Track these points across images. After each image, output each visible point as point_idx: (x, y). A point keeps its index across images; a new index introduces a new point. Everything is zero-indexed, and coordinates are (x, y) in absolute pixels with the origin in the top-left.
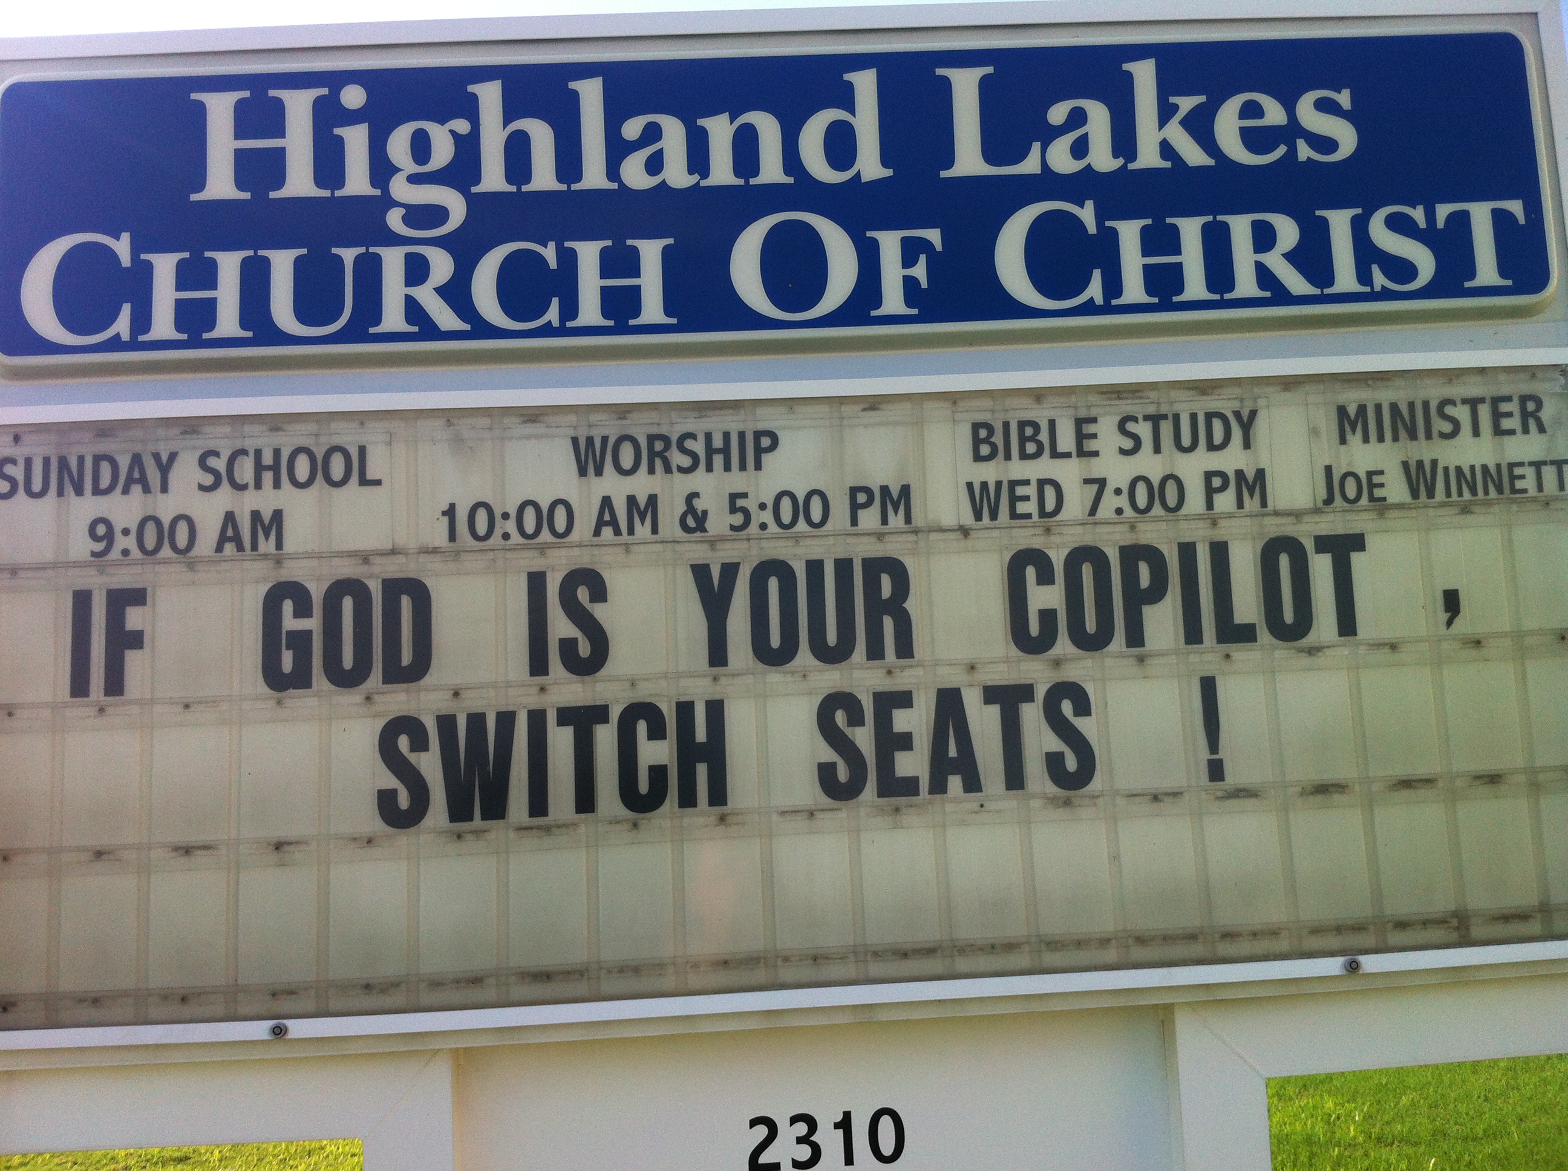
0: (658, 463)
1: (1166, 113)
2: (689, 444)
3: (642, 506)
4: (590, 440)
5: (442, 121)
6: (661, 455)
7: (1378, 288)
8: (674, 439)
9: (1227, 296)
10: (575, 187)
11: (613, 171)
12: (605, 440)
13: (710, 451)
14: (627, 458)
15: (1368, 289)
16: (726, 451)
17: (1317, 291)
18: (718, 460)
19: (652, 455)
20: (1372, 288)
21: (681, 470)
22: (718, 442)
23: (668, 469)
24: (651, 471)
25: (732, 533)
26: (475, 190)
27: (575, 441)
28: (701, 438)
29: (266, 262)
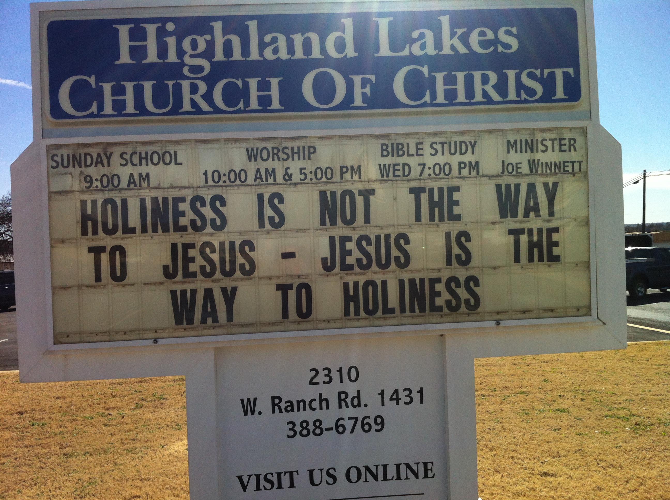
0: (276, 157)
1: (453, 34)
2: (286, 151)
3: (270, 172)
4: (252, 149)
5: (201, 36)
6: (277, 154)
7: (523, 99)
8: (281, 149)
9: (472, 101)
10: (248, 59)
11: (261, 53)
12: (257, 149)
13: (293, 153)
14: (265, 156)
15: (519, 99)
16: (298, 153)
17: (502, 100)
18: (296, 156)
19: (274, 154)
20: (521, 99)
21: (284, 160)
22: (296, 150)
23: (279, 159)
24: (273, 160)
25: (301, 182)
26: (213, 60)
27: (247, 149)
28: (290, 148)
29: (142, 86)
